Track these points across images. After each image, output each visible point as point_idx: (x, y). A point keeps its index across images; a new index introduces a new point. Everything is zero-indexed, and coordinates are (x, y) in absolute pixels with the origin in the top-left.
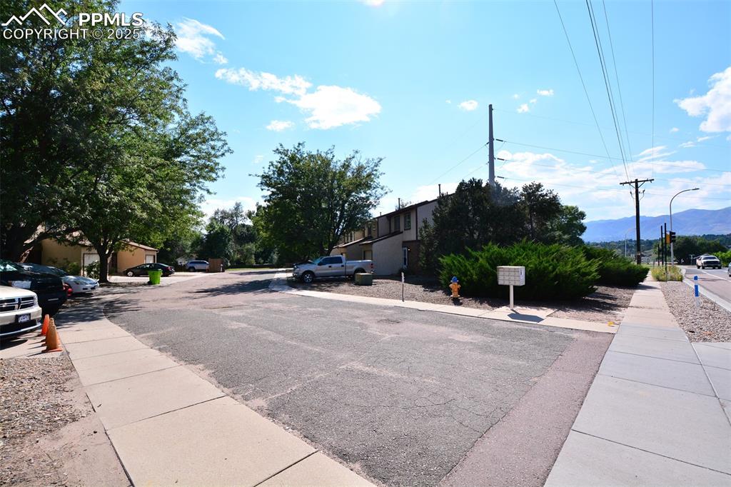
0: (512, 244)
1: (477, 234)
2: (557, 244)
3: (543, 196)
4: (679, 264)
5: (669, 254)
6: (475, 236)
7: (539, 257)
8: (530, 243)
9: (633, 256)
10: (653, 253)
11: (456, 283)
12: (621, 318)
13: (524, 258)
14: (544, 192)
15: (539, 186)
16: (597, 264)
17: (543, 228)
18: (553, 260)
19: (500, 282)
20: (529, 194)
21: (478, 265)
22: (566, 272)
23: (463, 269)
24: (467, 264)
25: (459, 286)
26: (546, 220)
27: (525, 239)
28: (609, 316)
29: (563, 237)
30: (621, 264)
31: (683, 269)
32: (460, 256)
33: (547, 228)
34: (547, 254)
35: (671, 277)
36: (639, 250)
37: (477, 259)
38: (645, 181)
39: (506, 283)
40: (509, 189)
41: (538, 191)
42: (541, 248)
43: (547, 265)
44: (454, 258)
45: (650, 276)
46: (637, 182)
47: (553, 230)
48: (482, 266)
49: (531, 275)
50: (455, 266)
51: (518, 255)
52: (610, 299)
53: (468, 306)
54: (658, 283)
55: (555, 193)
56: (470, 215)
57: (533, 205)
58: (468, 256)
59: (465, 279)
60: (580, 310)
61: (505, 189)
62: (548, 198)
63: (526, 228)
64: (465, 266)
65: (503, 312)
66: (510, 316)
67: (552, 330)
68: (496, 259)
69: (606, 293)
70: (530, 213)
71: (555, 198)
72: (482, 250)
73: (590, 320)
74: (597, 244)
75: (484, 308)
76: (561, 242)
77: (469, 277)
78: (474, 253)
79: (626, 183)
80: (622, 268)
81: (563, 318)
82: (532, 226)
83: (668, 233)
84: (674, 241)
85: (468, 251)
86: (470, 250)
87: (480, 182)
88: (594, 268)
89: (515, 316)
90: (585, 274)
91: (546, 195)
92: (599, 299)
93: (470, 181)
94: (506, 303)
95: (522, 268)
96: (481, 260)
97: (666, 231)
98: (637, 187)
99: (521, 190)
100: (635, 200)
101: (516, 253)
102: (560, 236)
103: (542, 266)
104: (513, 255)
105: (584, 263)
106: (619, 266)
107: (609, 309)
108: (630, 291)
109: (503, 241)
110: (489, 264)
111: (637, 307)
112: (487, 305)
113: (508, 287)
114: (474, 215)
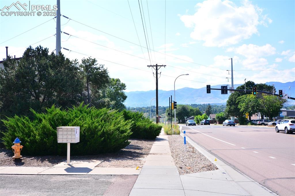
0: (71, 107)
1: (43, 97)
2: (105, 109)
3: (97, 69)
4: (179, 123)
5: (174, 116)
6: (41, 99)
7: (92, 119)
8: (86, 106)
9: (155, 118)
10: (165, 116)
11: (19, 144)
12: (143, 163)
13: (80, 120)
14: (98, 66)
15: (94, 61)
16: (131, 123)
17: (96, 95)
18: (102, 121)
19: (60, 141)
20: (86, 66)
21: (41, 125)
22: (110, 130)
23: (26, 130)
24: (31, 125)
25: (22, 147)
26: (99, 88)
27: (82, 104)
28: (137, 162)
29: (111, 103)
30: (146, 123)
31: (181, 126)
32: (24, 118)
33: (99, 95)
34: (97, 116)
35: (174, 132)
36: (157, 113)
37: (40, 121)
38: (161, 66)
39: (64, 141)
40: (71, 60)
41: (93, 64)
42: (94, 111)
43: (97, 124)
44: (18, 120)
45: (163, 132)
46: (157, 66)
47: (104, 97)
48: (44, 127)
49: (85, 133)
50: (19, 127)
51: (76, 117)
52: (138, 149)
53: (29, 165)
54: (167, 136)
55: (105, 68)
56: (37, 80)
57: (90, 76)
58: (32, 118)
59: (28, 140)
60: (119, 160)
61: (67, 59)
62: (100, 71)
63: (84, 94)
64: (30, 127)
65: (61, 167)
66: (67, 170)
67: (97, 177)
68: (57, 120)
69: (137, 145)
70: (87, 82)
71: (105, 72)
72: (46, 112)
73: (124, 167)
74: (134, 109)
75: (45, 166)
76: (108, 106)
77: (31, 138)
78: (38, 115)
79: (151, 66)
80: (147, 127)
81: (106, 167)
82: (88, 93)
83: (173, 102)
84: (176, 108)
85: (32, 114)
86: (34, 112)
87: (45, 51)
88: (128, 127)
89: (71, 169)
90: (123, 132)
91: (99, 68)
92: (131, 150)
93: (38, 48)
94: (64, 159)
95: (78, 129)
96: (44, 121)
97: (172, 101)
98: (157, 69)
99: (80, 63)
100: (155, 78)
101: (74, 115)
102: (108, 102)
103: (94, 125)
104: (72, 116)
105: (123, 122)
106: (145, 125)
107: (137, 156)
108: (150, 143)
109: (65, 105)
110: (51, 125)
111: (154, 154)
112: (47, 163)
113: (66, 144)
114: (40, 80)
